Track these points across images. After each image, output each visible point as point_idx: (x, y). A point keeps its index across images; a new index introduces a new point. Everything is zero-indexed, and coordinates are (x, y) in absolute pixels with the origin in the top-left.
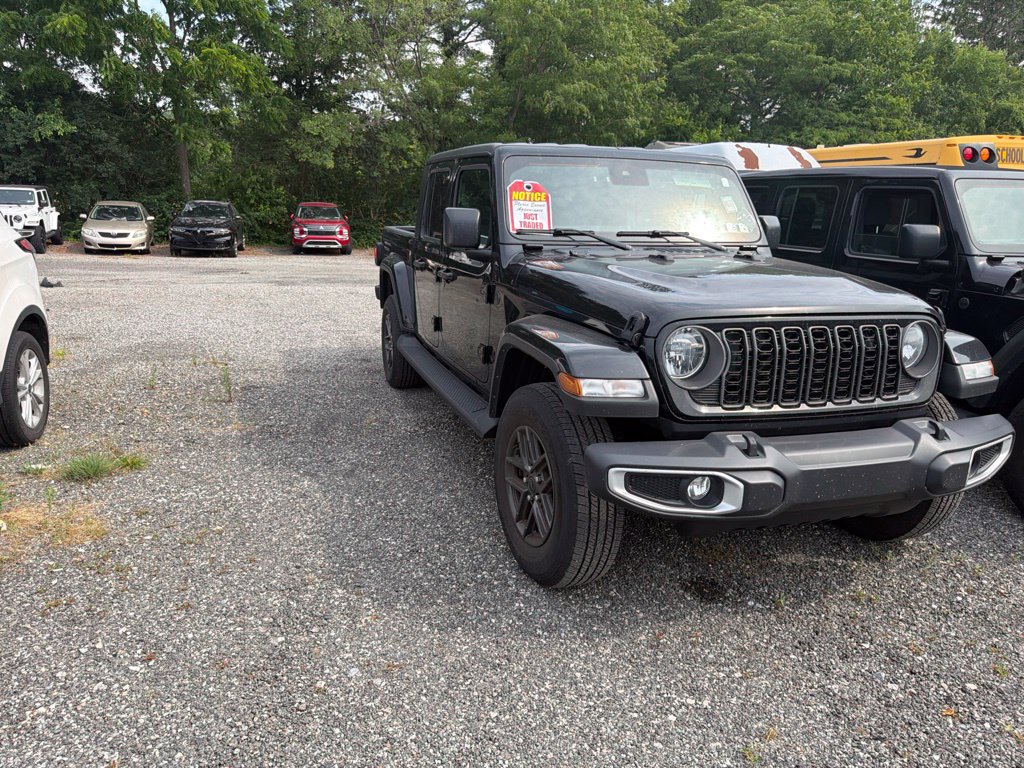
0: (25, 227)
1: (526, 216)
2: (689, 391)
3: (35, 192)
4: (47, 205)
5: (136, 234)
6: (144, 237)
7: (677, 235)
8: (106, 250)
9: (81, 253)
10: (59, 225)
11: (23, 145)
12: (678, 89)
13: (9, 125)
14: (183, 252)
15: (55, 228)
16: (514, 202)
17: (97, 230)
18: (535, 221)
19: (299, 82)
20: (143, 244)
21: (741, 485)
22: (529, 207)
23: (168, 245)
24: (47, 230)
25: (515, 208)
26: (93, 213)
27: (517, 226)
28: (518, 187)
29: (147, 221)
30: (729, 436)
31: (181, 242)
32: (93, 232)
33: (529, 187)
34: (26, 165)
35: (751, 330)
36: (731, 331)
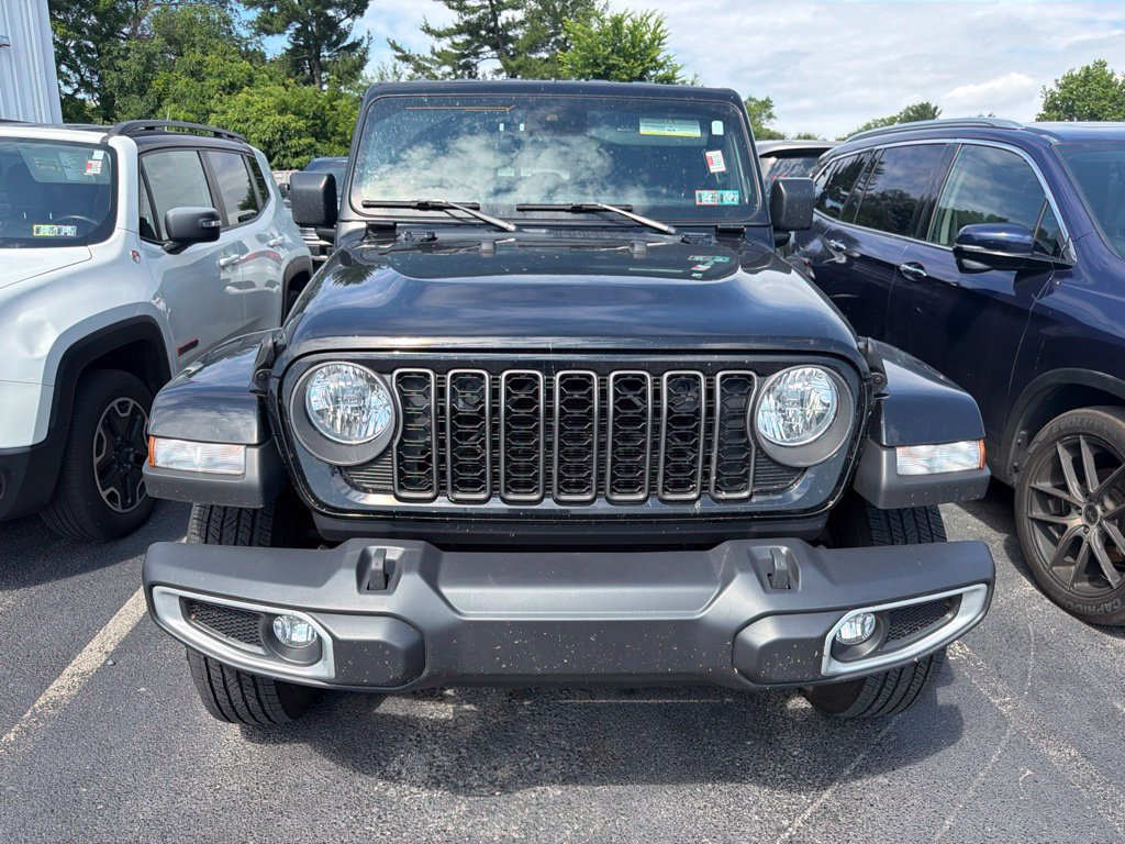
2: (339, 467)
21: (329, 639)
35: (446, 373)
36: (410, 373)
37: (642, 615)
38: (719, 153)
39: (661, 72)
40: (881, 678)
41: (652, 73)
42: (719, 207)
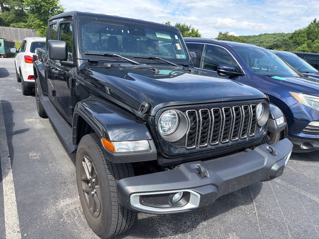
39: (59, 10)
41: (56, 10)
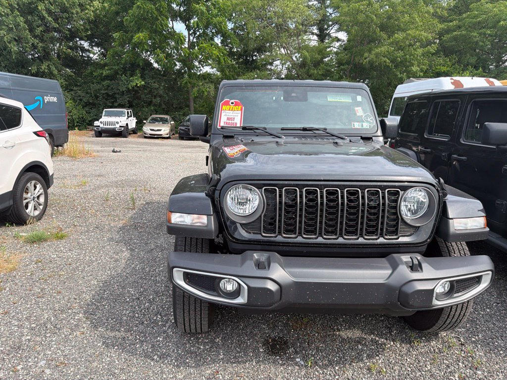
0: (120, 127)
1: (228, 119)
2: (240, 224)
3: (126, 111)
4: (131, 116)
5: (165, 130)
6: (168, 131)
7: (317, 130)
8: (152, 137)
9: (143, 138)
10: (136, 125)
11: (125, 91)
12: (445, 51)
13: (121, 83)
14: (184, 138)
15: (134, 127)
16: (223, 111)
17: (149, 128)
18: (233, 122)
19: (246, 58)
20: (167, 134)
21: (246, 287)
22: (231, 114)
23: (178, 135)
24: (129, 128)
25: (223, 114)
26: (148, 121)
27: (222, 124)
28: (227, 103)
29: (171, 124)
30: (255, 255)
31: (183, 133)
32: (147, 129)
33: (232, 103)
34: (125, 99)
35: (282, 189)
36: (268, 189)
37: (357, 281)
38: (360, 108)
40: (450, 308)
42: (362, 129)
